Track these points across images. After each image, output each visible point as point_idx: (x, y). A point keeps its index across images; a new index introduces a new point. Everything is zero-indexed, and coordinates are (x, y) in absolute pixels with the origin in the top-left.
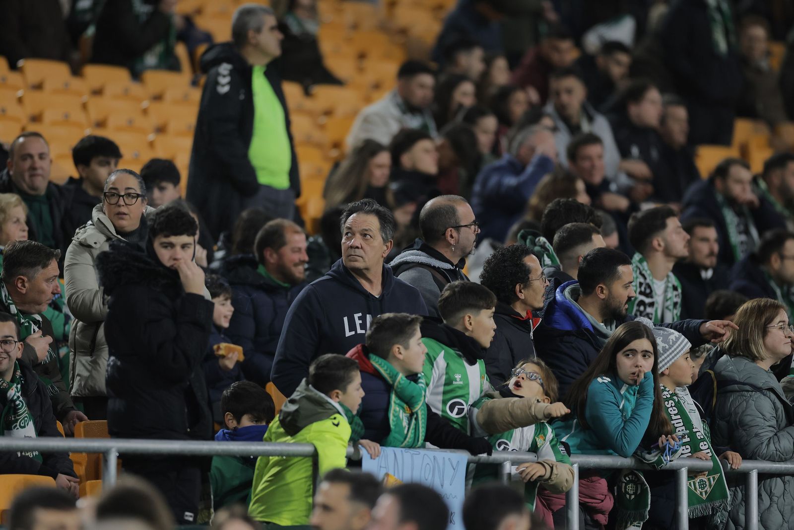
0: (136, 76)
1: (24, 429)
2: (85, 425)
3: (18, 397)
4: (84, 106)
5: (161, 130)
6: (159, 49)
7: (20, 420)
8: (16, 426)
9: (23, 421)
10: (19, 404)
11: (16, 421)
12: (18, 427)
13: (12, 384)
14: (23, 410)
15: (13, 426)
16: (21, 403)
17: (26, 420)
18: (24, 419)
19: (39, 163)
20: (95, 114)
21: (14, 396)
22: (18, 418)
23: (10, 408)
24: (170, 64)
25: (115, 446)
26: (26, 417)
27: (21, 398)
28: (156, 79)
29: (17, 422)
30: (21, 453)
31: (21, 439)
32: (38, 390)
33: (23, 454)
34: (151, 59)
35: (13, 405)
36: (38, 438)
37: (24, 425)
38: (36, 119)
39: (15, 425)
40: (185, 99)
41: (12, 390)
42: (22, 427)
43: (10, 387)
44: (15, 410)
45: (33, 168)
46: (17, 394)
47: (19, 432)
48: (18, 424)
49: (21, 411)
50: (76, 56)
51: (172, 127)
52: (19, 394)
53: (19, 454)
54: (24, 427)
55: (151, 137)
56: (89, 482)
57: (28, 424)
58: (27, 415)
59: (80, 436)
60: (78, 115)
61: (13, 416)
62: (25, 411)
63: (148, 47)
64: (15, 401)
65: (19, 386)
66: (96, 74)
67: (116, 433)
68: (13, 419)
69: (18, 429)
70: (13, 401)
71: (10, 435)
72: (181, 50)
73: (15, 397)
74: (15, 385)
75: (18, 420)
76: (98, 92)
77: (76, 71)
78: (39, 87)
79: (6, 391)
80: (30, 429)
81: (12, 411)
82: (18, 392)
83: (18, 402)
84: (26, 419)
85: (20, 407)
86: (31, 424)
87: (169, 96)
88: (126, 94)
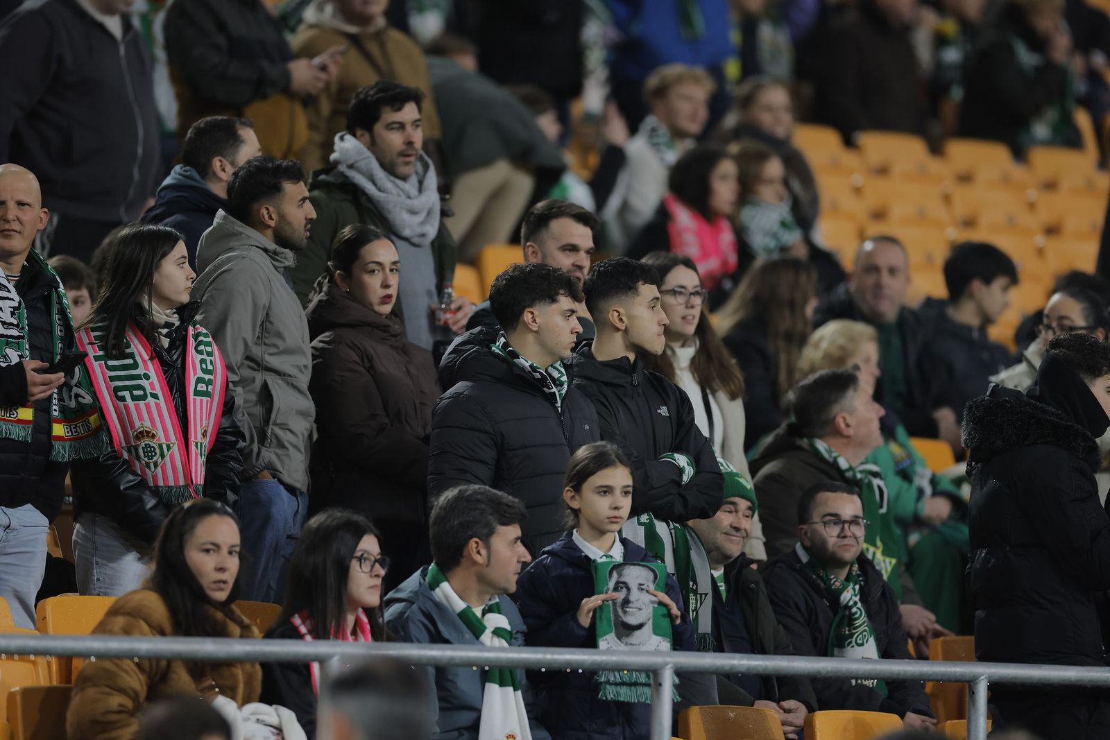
0: (1019, 153)
1: (861, 647)
2: (944, 642)
3: (856, 603)
4: (947, 199)
5: (1052, 231)
6: (1052, 114)
7: (857, 634)
8: (851, 642)
9: (861, 636)
10: (856, 613)
11: (852, 635)
12: (854, 643)
13: (847, 584)
14: (862, 620)
15: (846, 643)
16: (858, 610)
17: (865, 635)
18: (862, 633)
19: (886, 279)
20: (961, 208)
21: (849, 601)
22: (855, 631)
23: (843, 617)
24: (1068, 138)
25: (986, 672)
26: (865, 631)
27: (859, 605)
28: (1047, 160)
29: (852, 638)
30: (856, 681)
31: (858, 661)
32: (883, 594)
33: (859, 681)
34: (1041, 130)
35: (847, 613)
36: (882, 660)
37: (861, 642)
38: (879, 215)
39: (849, 641)
40: (1090, 187)
41: (848, 591)
42: (860, 645)
43: (844, 588)
44: (851, 620)
45: (878, 286)
46: (854, 598)
47: (854, 652)
48: (854, 640)
49: (858, 622)
50: (936, 128)
51: (1070, 225)
52: (857, 599)
53: (853, 682)
54: (862, 645)
55: (1040, 240)
56: (949, 722)
57: (867, 641)
58: (866, 628)
59: (936, 659)
60: (937, 210)
61: (847, 629)
62: (864, 622)
63: (1036, 111)
64: (850, 608)
65: (857, 587)
66: (963, 152)
67: (985, 655)
68: (847, 633)
69: (853, 647)
70: (848, 608)
71: (842, 656)
72: (1083, 120)
73: (851, 603)
74: (851, 586)
75: (853, 634)
76: (965, 178)
77: (936, 149)
78: (883, 171)
79: (838, 593)
80: (870, 648)
81: (846, 621)
82: (856, 596)
83: (854, 610)
84: (864, 633)
85: (857, 616)
86: (872, 640)
87: (1065, 184)
88: (1006, 181)
